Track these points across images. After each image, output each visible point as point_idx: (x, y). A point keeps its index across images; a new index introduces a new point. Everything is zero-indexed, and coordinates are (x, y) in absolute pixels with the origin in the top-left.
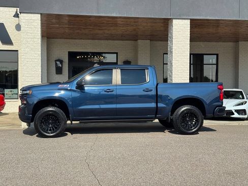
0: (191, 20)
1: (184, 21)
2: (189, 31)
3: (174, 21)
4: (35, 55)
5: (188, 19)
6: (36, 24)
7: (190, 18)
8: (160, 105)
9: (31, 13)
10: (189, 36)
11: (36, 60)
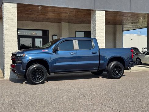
0: (106, 11)
1: (102, 11)
2: (105, 18)
3: (96, 11)
4: (14, 31)
5: (104, 11)
6: (14, 10)
7: (105, 10)
8: (101, 62)
9: (11, 3)
10: (105, 21)
11: (14, 34)
